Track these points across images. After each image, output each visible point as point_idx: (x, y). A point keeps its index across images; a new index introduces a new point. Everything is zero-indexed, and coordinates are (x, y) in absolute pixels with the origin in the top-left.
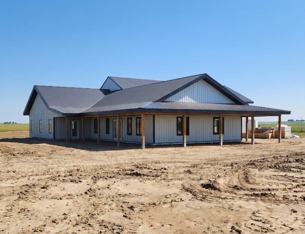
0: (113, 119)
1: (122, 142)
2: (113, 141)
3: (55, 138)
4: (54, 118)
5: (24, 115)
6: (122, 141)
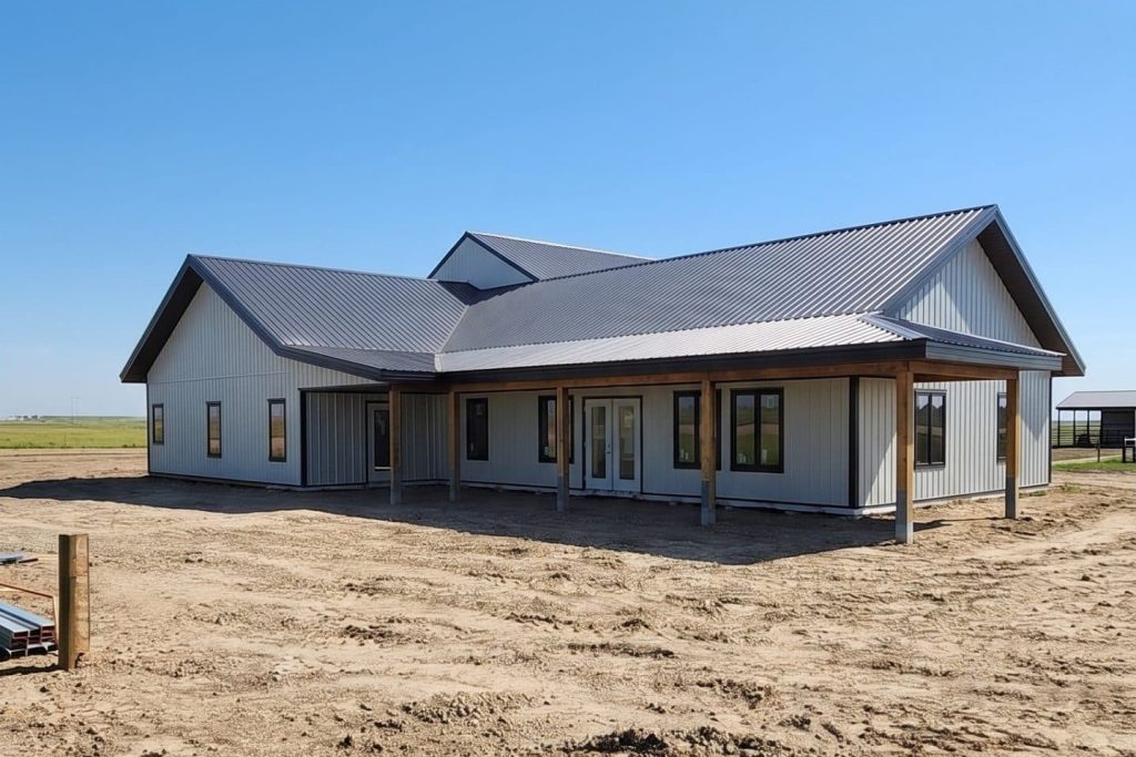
0: (584, 399)
1: (641, 498)
2: (584, 493)
3: (310, 482)
4: (304, 393)
5: (123, 381)
6: (642, 493)
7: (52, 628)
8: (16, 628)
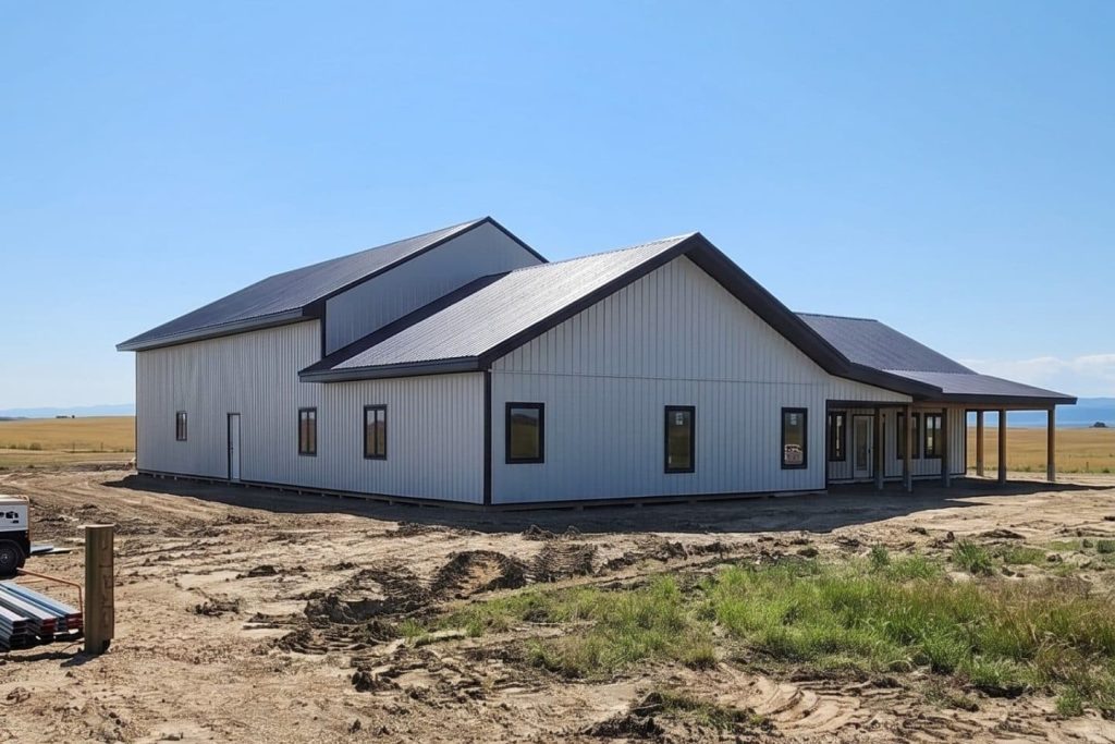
7: (80, 616)
8: (44, 615)
